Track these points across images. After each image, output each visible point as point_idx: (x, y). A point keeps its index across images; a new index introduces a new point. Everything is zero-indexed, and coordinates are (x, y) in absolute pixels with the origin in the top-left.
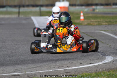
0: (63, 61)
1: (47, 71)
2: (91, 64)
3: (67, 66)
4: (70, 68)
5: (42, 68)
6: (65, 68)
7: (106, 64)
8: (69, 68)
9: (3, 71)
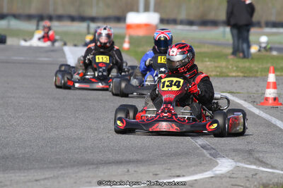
0: (114, 166)
2: (179, 176)
5: (59, 182)
7: (213, 179)
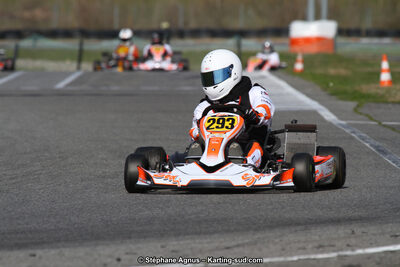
1: (282, 259)
3: (348, 245)
4: (360, 251)
5: (260, 250)
6: (342, 250)
8: (353, 250)
9: (128, 257)
